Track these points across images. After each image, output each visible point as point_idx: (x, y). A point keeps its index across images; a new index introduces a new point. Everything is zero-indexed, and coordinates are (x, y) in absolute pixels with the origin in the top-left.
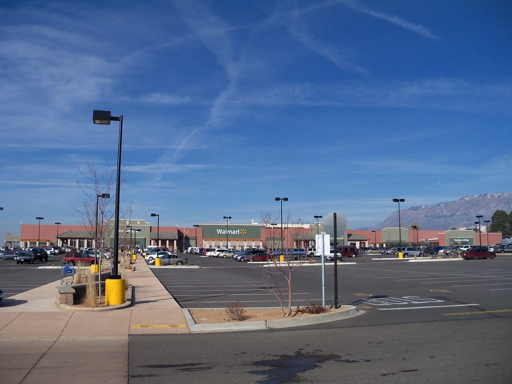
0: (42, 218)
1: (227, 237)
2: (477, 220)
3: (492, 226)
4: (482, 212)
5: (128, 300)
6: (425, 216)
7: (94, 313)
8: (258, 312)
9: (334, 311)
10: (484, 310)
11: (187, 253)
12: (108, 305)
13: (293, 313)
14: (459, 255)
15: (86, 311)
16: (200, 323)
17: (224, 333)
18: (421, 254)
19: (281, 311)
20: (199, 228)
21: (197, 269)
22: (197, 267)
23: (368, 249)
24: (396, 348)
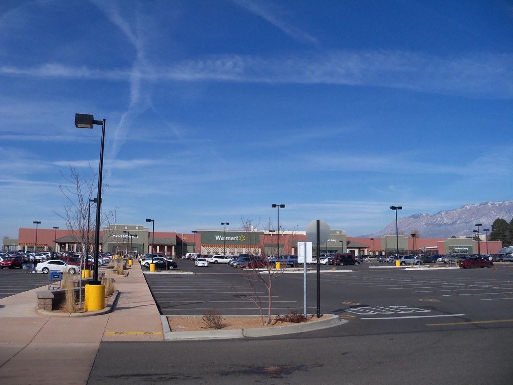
0: (40, 223)
1: (225, 244)
2: (476, 228)
3: (492, 234)
4: (483, 221)
5: (108, 306)
6: (426, 224)
7: (71, 319)
8: (238, 320)
9: (316, 320)
10: (469, 321)
11: (185, 259)
12: (86, 311)
13: (273, 321)
14: (456, 264)
15: (63, 317)
16: (175, 331)
17: (199, 341)
18: (418, 262)
19: (261, 319)
20: (197, 234)
21: (191, 275)
22: (191, 273)
23: (366, 256)
24: (370, 360)
